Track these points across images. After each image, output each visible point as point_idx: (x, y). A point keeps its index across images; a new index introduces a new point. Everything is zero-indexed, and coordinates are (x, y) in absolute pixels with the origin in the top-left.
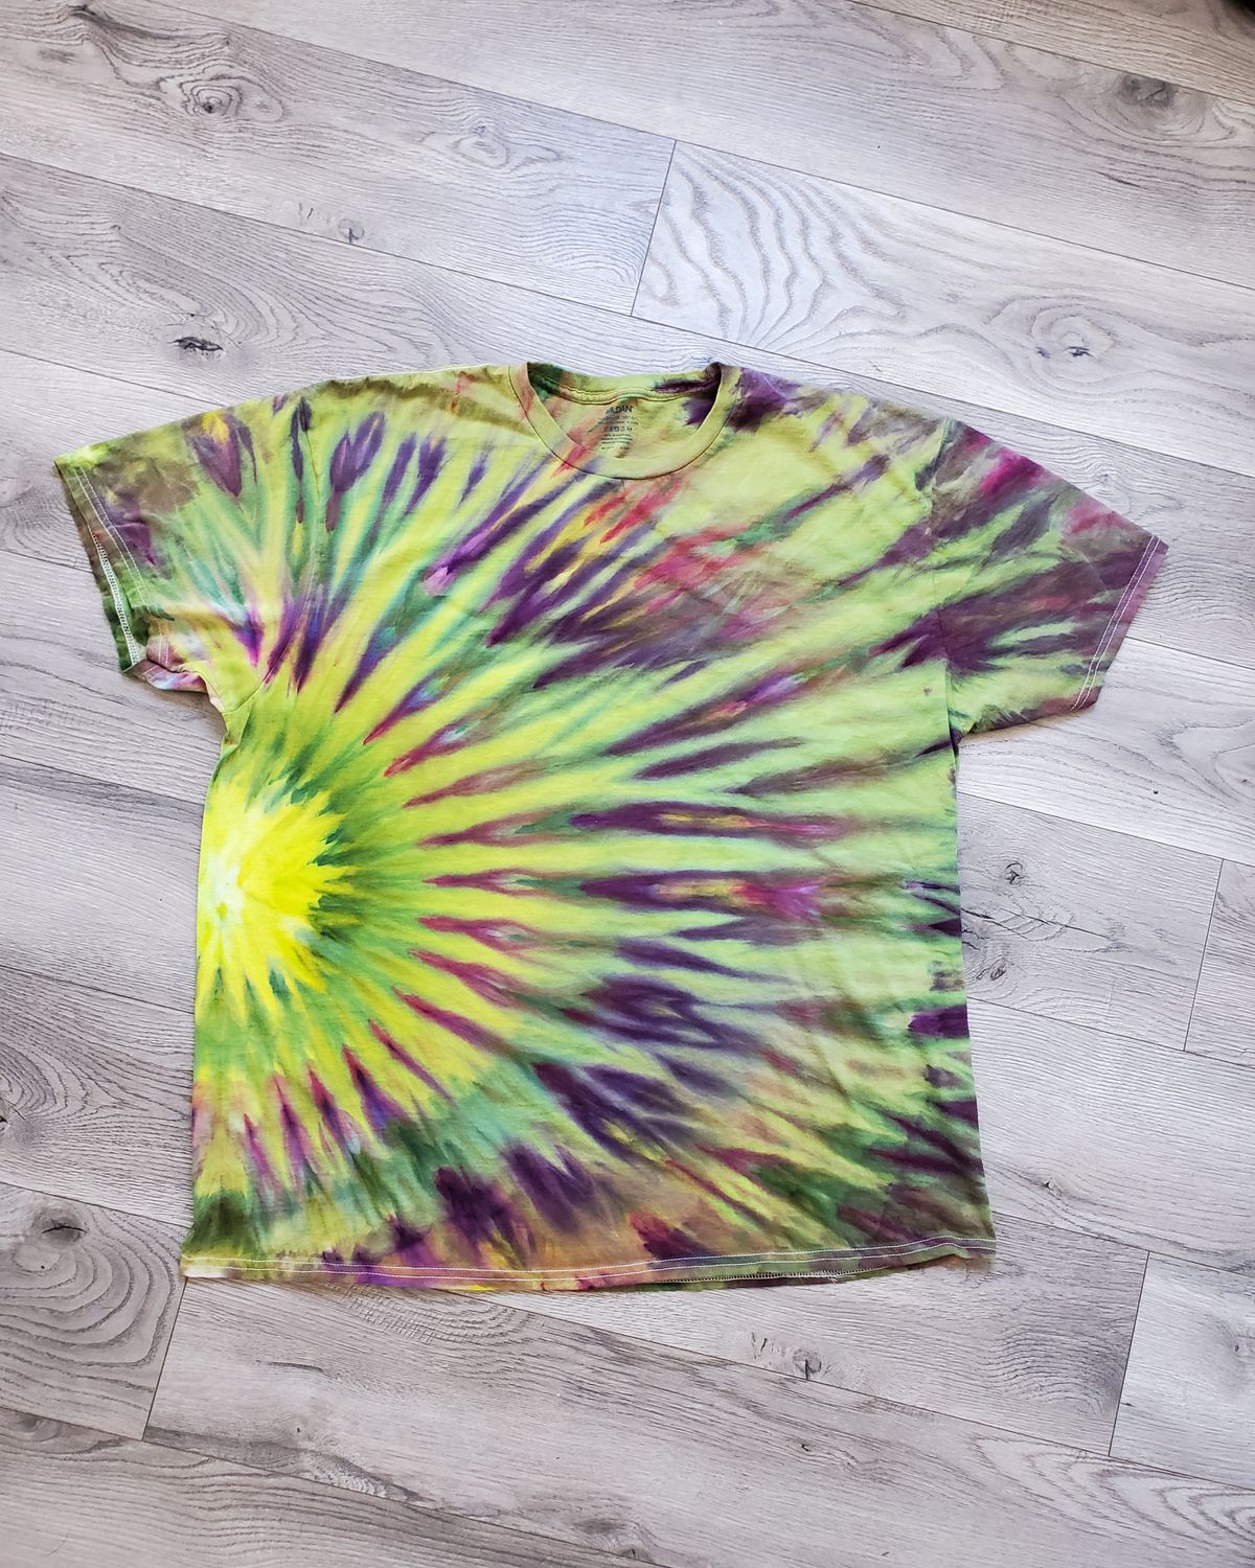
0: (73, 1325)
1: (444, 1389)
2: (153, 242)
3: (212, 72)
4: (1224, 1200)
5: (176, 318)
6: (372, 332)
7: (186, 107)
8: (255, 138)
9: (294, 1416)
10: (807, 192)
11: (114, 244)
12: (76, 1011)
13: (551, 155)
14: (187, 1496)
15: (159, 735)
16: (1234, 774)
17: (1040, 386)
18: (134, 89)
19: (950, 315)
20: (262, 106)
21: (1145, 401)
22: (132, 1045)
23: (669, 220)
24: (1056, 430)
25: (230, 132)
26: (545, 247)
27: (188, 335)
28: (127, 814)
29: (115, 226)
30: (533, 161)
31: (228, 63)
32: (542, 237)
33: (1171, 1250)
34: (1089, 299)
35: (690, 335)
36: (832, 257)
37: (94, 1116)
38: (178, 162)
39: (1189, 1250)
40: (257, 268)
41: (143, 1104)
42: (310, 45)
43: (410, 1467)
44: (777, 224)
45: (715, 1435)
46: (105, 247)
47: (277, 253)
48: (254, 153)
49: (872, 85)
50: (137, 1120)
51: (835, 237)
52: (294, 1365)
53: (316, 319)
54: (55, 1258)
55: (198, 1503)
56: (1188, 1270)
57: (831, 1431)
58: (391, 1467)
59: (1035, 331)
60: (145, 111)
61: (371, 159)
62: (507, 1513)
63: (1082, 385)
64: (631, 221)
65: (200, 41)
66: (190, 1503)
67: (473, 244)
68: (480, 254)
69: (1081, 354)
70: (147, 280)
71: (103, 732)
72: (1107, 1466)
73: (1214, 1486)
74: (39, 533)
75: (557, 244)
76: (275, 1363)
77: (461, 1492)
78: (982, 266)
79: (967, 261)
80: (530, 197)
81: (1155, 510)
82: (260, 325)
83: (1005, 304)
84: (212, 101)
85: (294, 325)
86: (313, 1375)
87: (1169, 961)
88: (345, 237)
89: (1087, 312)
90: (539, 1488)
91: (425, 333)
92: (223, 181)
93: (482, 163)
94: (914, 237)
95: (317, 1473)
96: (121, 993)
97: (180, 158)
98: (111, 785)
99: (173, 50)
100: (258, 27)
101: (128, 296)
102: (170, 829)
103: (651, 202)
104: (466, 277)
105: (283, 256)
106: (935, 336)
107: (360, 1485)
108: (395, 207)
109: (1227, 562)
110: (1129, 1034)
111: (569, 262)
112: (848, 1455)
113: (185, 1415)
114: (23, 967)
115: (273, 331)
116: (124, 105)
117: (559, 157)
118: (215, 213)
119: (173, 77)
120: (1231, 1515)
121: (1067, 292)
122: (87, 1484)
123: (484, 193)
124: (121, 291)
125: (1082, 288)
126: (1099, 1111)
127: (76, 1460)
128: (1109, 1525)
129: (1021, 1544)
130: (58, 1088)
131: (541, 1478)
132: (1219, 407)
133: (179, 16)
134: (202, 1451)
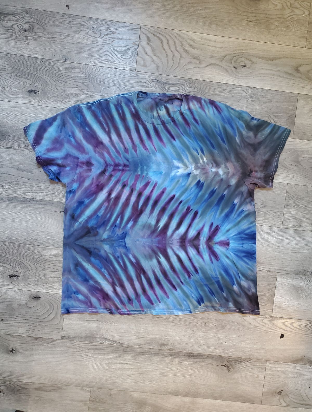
0: (42, 318)
1: (125, 321)
2: (18, 67)
3: (25, 21)
4: (293, 259)
5: (27, 85)
6: (75, 83)
7: (20, 31)
8: (38, 37)
9: (94, 331)
10: (175, 34)
11: (8, 69)
12: (31, 250)
13: (111, 33)
14: (73, 349)
15: (39, 186)
16: (289, 163)
17: (235, 76)
18: (7, 28)
19: (212, 61)
20: (39, 29)
21: (260, 76)
22: (45, 256)
23: (141, 46)
24: (240, 86)
25: (32, 36)
26: (113, 56)
27: (30, 89)
28: (35, 205)
29: (8, 64)
30: (107, 35)
31: (28, 19)
32: (112, 54)
33: (282, 272)
34: (245, 53)
35: (150, 74)
36: (182, 50)
37: (39, 273)
38: (20, 45)
39: (286, 271)
40: (44, 70)
41: (50, 269)
42: (48, 11)
43: (120, 338)
44: (168, 43)
45: (186, 323)
46: (6, 70)
47: (48, 66)
48: (38, 41)
49: (187, 4)
50: (48, 272)
51: (182, 45)
52: (92, 320)
53: (60, 81)
54: (35, 304)
55: (76, 351)
56: (286, 275)
57: (211, 319)
58: (116, 338)
59: (233, 62)
60: (10, 34)
61: (67, 39)
62: (142, 345)
63: (245, 74)
64: (132, 47)
65: (21, 14)
66: (74, 351)
67: (95, 58)
68: (97, 60)
69: (244, 67)
70: (18, 77)
71: (26, 187)
72: (271, 318)
73: (295, 320)
74: (3, 142)
75: (115, 55)
76: (87, 320)
77: (132, 342)
78: (219, 48)
79: (215, 47)
80: (107, 44)
81: (265, 103)
82: (47, 85)
83: (225, 57)
84: (26, 29)
85: (55, 84)
86: (96, 322)
87: (277, 208)
88: (64, 60)
89: (245, 56)
90: (149, 339)
91: (87, 82)
92: (32, 49)
93: (94, 37)
94: (201, 42)
95: (100, 342)
96: (41, 245)
97: (21, 45)
98: (30, 199)
99: (15, 17)
100: (34, 8)
101: (13, 81)
102: (45, 207)
103: (137, 41)
104: (94, 66)
105: (50, 67)
106: (209, 67)
107: (110, 343)
108: (75, 51)
109: (283, 113)
110: (269, 226)
111: (119, 60)
112: (215, 324)
113: (70, 333)
114: (17, 242)
115: (50, 86)
116: (5, 33)
117: (113, 33)
118: (31, 58)
119: (15, 24)
120: (300, 326)
121: (239, 51)
122: (51, 350)
123: (96, 44)
124: (12, 80)
125: (243, 50)
126: (264, 243)
127: (48, 345)
128: (273, 331)
129: (254, 337)
130: (30, 268)
131: (149, 337)
132: (278, 76)
133: (15, 8)
134: (74, 340)
